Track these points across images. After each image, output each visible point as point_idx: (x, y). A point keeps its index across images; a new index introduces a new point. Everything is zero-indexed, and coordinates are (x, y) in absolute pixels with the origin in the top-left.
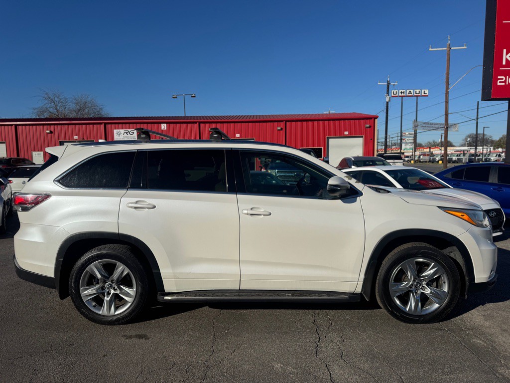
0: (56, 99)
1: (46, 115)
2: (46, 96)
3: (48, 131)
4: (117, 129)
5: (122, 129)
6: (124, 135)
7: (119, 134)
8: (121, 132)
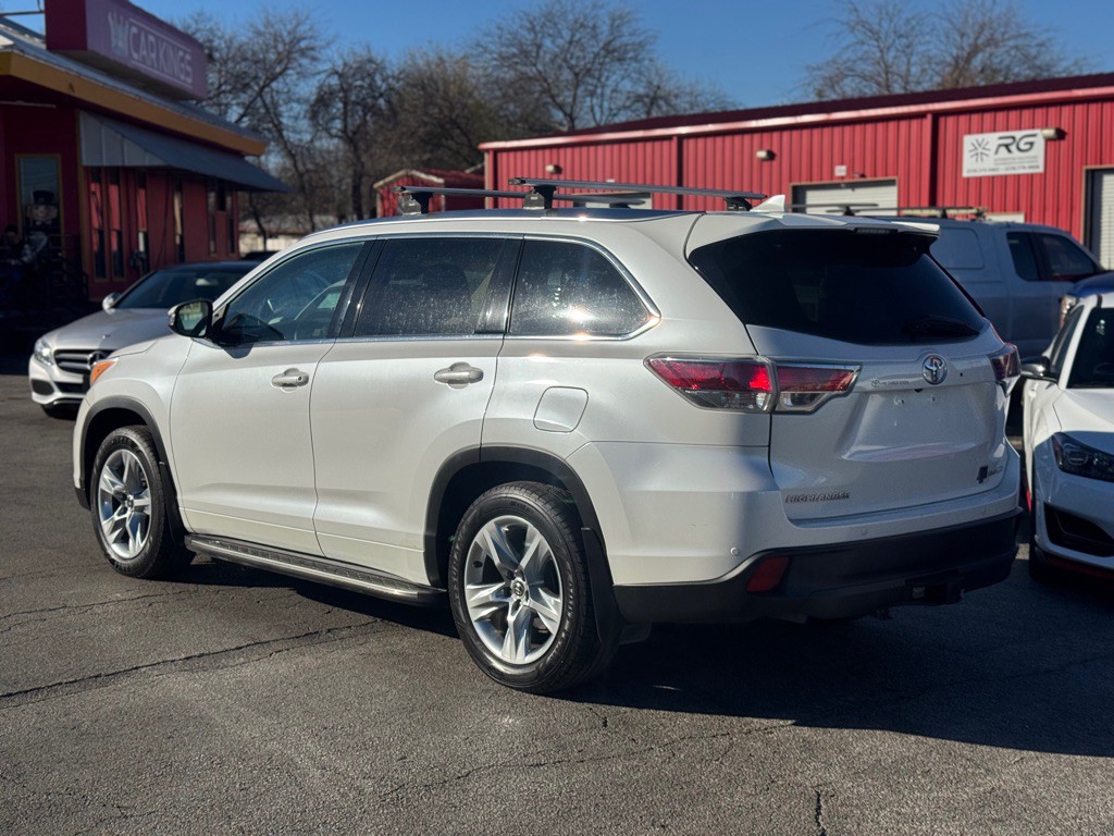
0: (885, 25)
1: (850, 88)
2: (853, 17)
3: (762, 154)
4: (974, 133)
5: (995, 131)
6: (996, 157)
7: (980, 150)
8: (987, 143)
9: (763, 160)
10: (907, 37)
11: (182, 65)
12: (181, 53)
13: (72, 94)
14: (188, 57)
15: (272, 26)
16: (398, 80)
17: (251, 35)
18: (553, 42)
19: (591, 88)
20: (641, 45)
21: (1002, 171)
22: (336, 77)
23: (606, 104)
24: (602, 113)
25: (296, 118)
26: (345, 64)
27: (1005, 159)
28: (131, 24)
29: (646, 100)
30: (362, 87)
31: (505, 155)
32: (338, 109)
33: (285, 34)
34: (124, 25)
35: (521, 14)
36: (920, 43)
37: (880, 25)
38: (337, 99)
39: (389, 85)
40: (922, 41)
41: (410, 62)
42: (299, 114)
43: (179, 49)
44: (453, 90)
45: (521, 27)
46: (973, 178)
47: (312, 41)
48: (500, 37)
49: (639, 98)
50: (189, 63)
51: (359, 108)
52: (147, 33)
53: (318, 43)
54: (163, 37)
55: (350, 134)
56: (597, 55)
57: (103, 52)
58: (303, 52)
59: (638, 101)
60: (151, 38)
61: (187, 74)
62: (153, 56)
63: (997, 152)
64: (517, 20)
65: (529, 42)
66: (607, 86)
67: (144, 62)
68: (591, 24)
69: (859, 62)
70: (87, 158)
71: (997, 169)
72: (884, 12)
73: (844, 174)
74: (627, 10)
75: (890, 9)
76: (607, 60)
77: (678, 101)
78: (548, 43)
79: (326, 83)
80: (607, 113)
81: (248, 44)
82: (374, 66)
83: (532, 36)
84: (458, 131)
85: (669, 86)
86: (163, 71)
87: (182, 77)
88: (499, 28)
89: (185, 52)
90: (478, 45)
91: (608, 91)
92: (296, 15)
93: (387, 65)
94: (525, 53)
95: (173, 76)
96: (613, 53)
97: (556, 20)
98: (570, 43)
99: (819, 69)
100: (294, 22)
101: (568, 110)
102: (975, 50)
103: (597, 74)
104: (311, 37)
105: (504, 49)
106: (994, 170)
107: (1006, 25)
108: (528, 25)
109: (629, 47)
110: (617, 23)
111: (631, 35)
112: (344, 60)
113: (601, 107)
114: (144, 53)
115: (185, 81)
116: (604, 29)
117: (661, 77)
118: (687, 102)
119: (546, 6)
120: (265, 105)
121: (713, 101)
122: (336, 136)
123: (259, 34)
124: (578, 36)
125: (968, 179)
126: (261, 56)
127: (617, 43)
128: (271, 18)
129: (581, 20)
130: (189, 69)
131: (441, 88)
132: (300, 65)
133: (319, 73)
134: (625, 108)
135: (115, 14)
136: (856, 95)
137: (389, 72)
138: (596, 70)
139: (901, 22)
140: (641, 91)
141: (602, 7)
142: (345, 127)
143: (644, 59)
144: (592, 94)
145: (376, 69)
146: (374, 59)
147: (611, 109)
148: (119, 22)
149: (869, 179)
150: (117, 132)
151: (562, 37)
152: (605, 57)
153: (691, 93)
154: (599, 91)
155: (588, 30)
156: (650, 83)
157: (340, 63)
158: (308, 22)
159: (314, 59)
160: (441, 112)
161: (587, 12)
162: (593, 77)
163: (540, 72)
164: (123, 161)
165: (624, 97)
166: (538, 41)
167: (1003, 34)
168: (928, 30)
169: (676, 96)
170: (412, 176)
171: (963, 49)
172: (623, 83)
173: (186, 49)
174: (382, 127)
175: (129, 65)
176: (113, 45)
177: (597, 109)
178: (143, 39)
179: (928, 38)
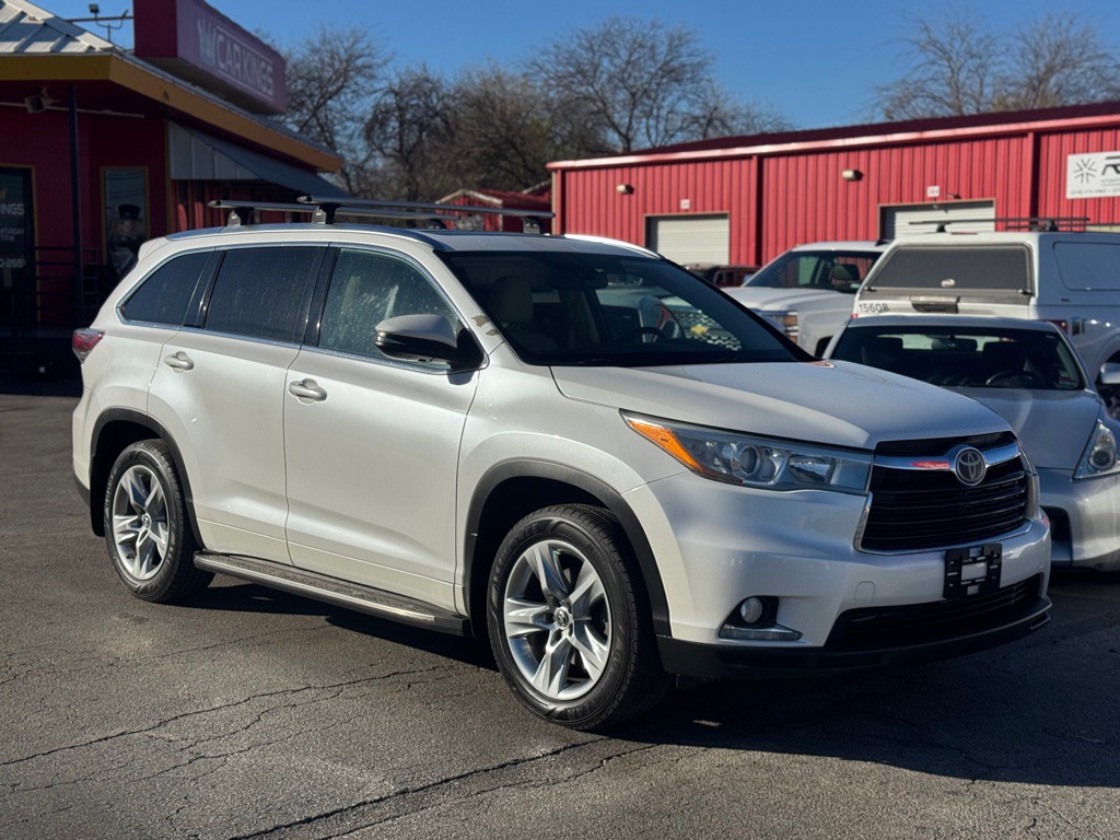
0: (957, 45)
2: (924, 37)
3: (848, 174)
4: (1079, 153)
5: (1102, 150)
6: (1104, 178)
7: (1085, 170)
8: (1093, 163)
9: (849, 180)
10: (980, 58)
11: (264, 77)
12: (263, 65)
13: (167, 103)
14: (270, 69)
15: (329, 43)
16: (454, 99)
17: (306, 52)
18: (611, 61)
19: (647, 109)
20: (701, 65)
21: (1109, 193)
22: (393, 96)
23: (661, 127)
24: (657, 135)
25: (351, 137)
26: (402, 82)
27: (1113, 180)
28: (219, 32)
29: (702, 121)
30: (417, 105)
31: (573, 174)
32: (394, 128)
33: (342, 51)
34: (212, 32)
35: (580, 34)
36: (994, 64)
37: (951, 45)
38: (393, 118)
39: (445, 104)
40: (996, 61)
41: (466, 81)
42: (354, 132)
43: (262, 60)
44: (510, 109)
45: (580, 45)
46: (1077, 200)
47: (370, 59)
48: (557, 57)
49: (695, 119)
50: (271, 75)
51: (415, 127)
52: (233, 42)
53: (378, 61)
54: (248, 47)
55: (406, 154)
56: (653, 76)
57: (192, 60)
58: (359, 70)
59: (693, 123)
60: (236, 48)
61: (269, 87)
62: (238, 66)
63: (1104, 173)
64: (575, 39)
65: (586, 62)
66: (663, 107)
67: (229, 72)
68: (649, 44)
69: (929, 83)
70: (176, 171)
71: (1105, 191)
72: (956, 31)
73: (937, 195)
74: (685, 31)
75: (962, 28)
76: (665, 80)
77: (734, 123)
78: (606, 62)
79: (383, 102)
80: (662, 134)
81: (303, 61)
82: (430, 85)
83: (590, 54)
84: (513, 151)
85: (727, 108)
86: (246, 83)
87: (264, 89)
88: (556, 46)
89: (267, 63)
90: (535, 64)
91: (664, 113)
92: (353, 32)
93: (443, 83)
94: (582, 72)
95: (256, 87)
96: (672, 73)
97: (615, 39)
98: (628, 63)
99: (887, 89)
100: (351, 40)
101: (623, 131)
102: (1050, 70)
103: (653, 95)
104: (370, 55)
105: (560, 68)
106: (1100, 191)
107: (1085, 46)
108: (587, 45)
109: (688, 68)
110: (676, 43)
111: (689, 55)
112: (401, 79)
113: (657, 128)
114: (230, 62)
115: (266, 94)
116: (663, 49)
117: (717, 97)
118: (743, 124)
119: (605, 25)
120: (319, 124)
121: (770, 123)
122: (390, 156)
123: (315, 51)
124: (636, 56)
125: (1072, 200)
126: (316, 75)
127: (675, 64)
128: (328, 35)
129: (640, 39)
130: (270, 81)
131: (498, 108)
132: (356, 83)
133: (375, 92)
134: (681, 129)
135: (204, 22)
136: (927, 115)
137: (444, 91)
138: (653, 90)
139: (973, 43)
140: (697, 112)
141: (660, 27)
142: (401, 146)
143: (701, 79)
144: (648, 115)
145: (433, 88)
146: (430, 77)
147: (666, 131)
148: (207, 30)
149: (964, 200)
150: (207, 144)
151: (620, 57)
152: (662, 77)
153: (747, 116)
154: (655, 112)
155: (646, 50)
156: (706, 104)
157: (396, 81)
158: (365, 39)
159: (371, 77)
160: (498, 132)
161: (646, 31)
162: (649, 97)
163: (597, 92)
164: (214, 174)
165: (680, 117)
166: (596, 61)
167: (1081, 54)
168: (1003, 49)
169: (733, 118)
170: (469, 197)
171: (1038, 69)
172: (679, 104)
173: (268, 60)
174: (436, 148)
175: (216, 75)
176: (202, 53)
177: (652, 131)
178: (229, 47)
179: (1002, 58)
